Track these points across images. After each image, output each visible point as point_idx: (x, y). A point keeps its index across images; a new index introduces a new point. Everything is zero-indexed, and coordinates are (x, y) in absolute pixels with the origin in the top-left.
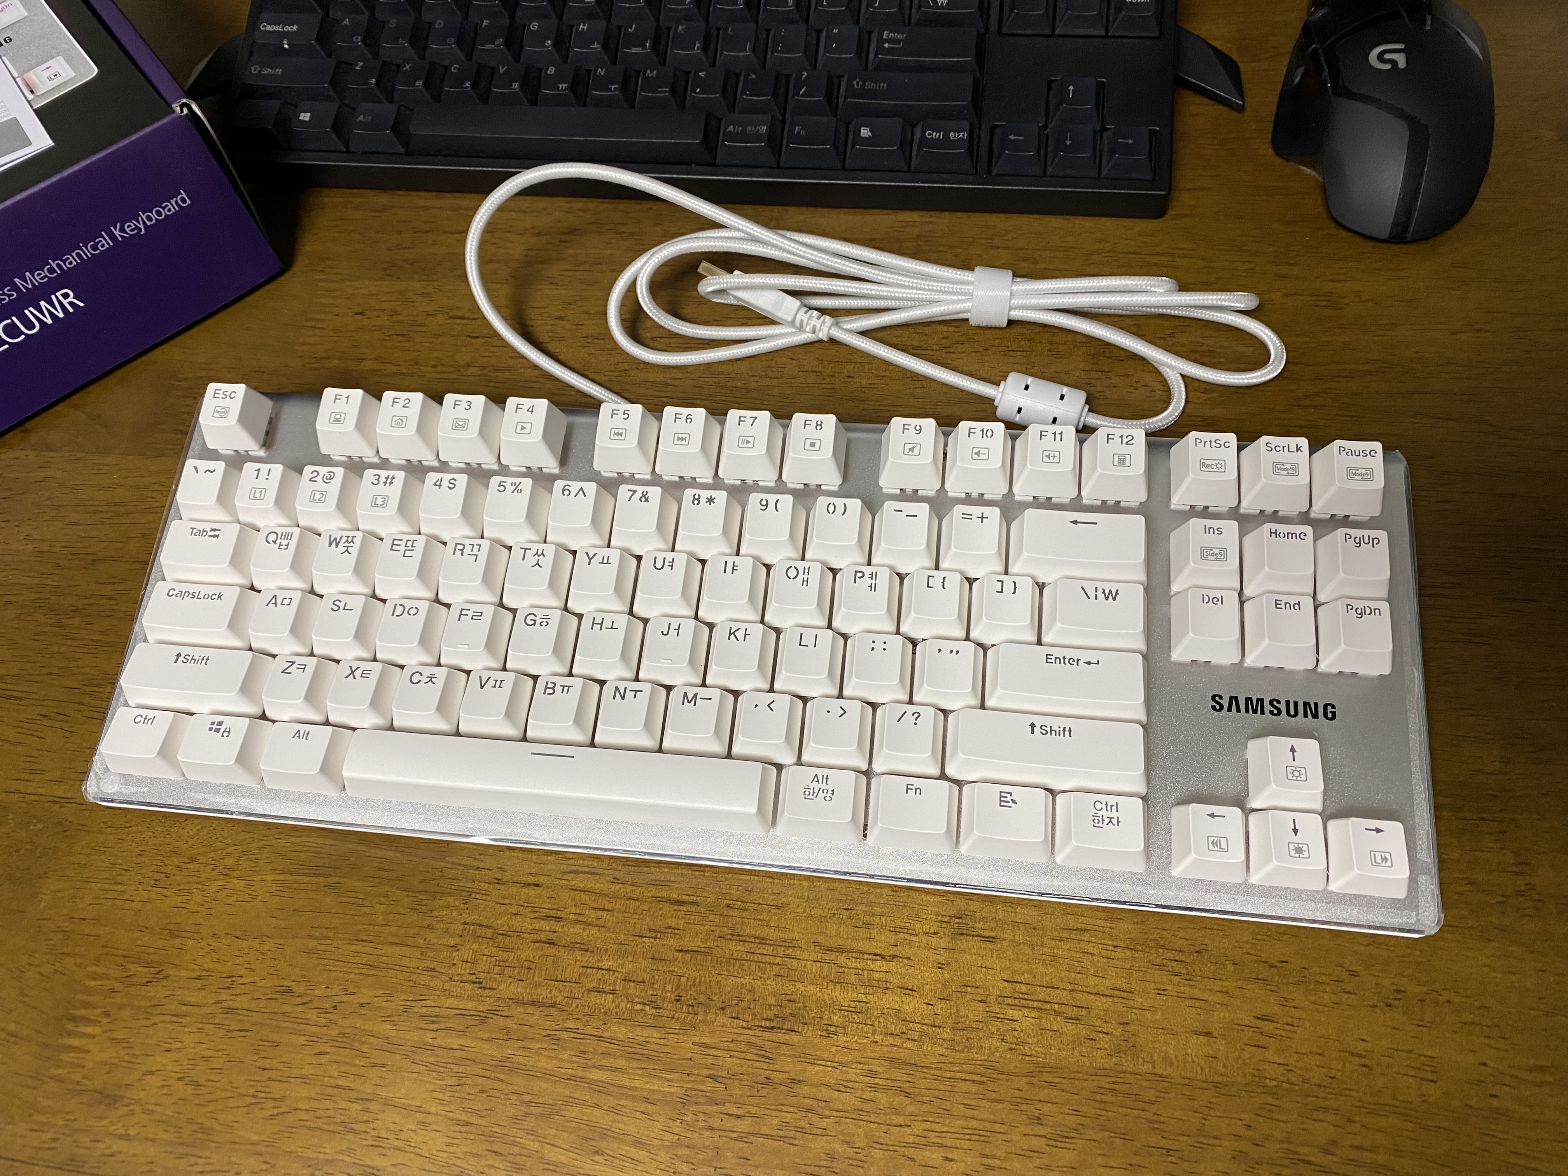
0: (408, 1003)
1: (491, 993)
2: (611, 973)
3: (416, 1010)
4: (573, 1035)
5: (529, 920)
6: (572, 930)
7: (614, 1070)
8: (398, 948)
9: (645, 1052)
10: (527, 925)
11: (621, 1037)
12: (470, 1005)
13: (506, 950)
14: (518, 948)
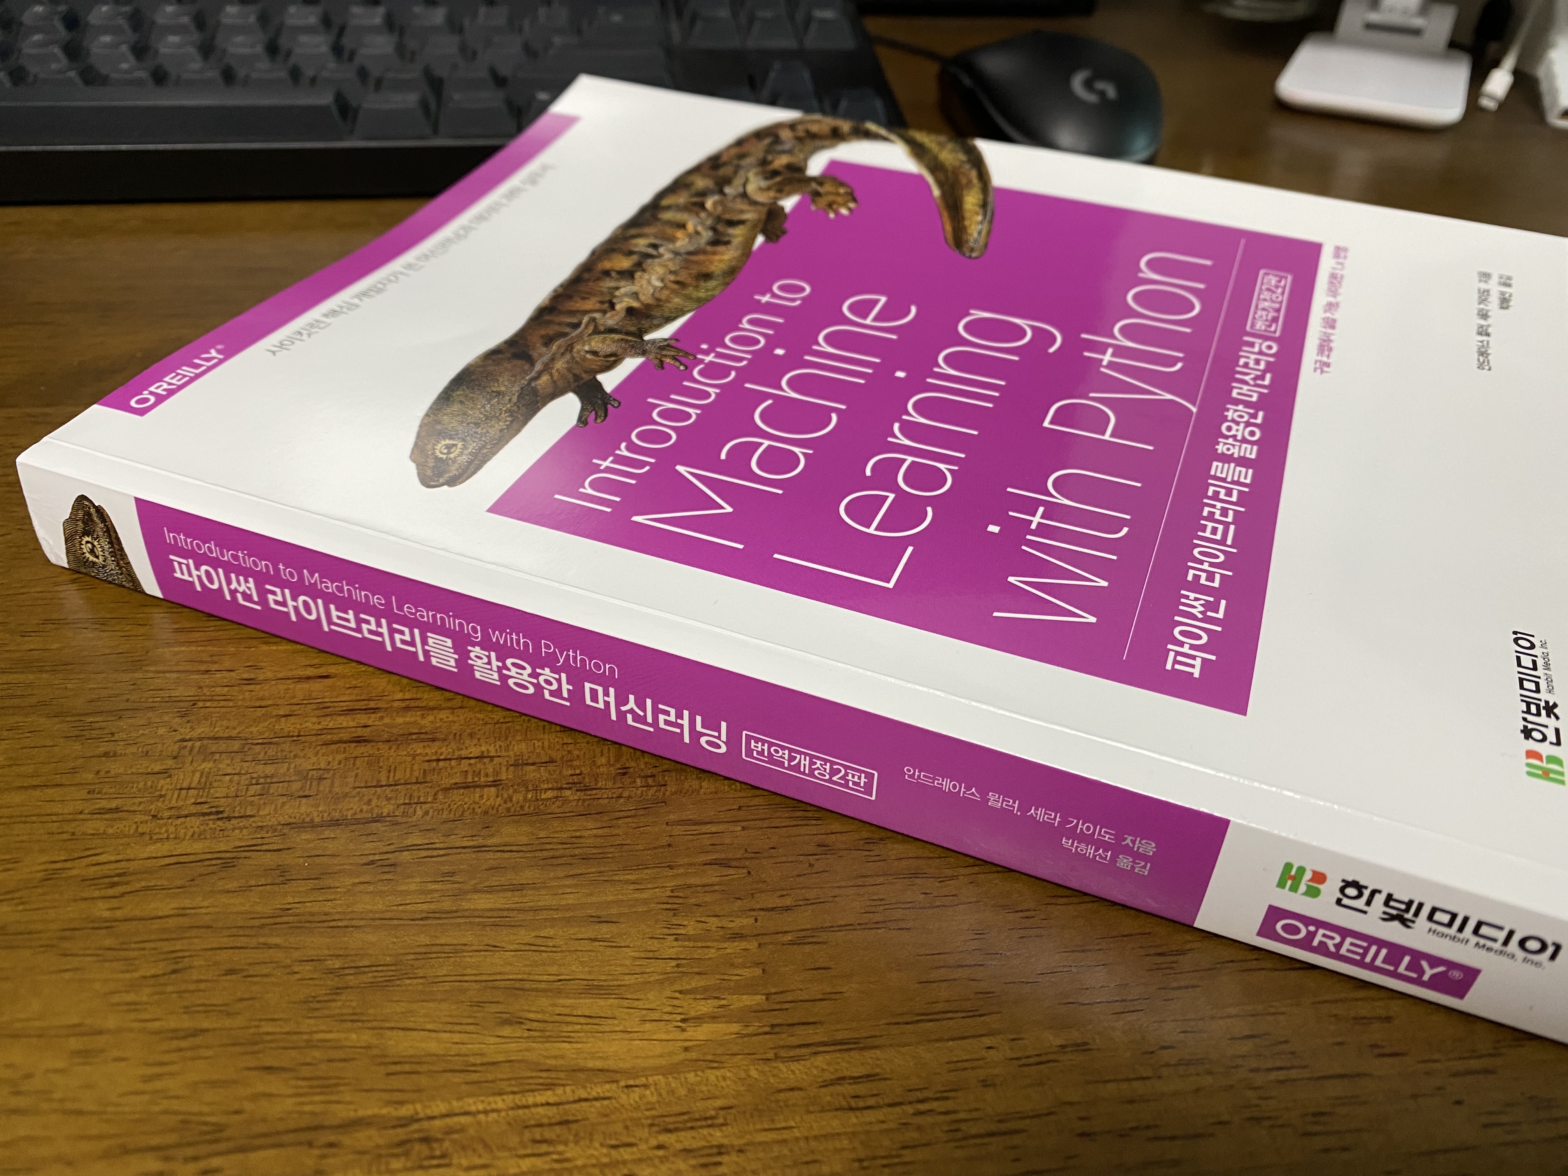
0: (59, 865)
1: (244, 822)
2: (486, 760)
3: (74, 872)
4: (424, 853)
5: (315, 720)
6: (399, 720)
7: (519, 888)
8: (37, 793)
9: (577, 852)
10: (311, 724)
11: (524, 839)
12: (198, 846)
13: (272, 761)
14: (295, 756)
